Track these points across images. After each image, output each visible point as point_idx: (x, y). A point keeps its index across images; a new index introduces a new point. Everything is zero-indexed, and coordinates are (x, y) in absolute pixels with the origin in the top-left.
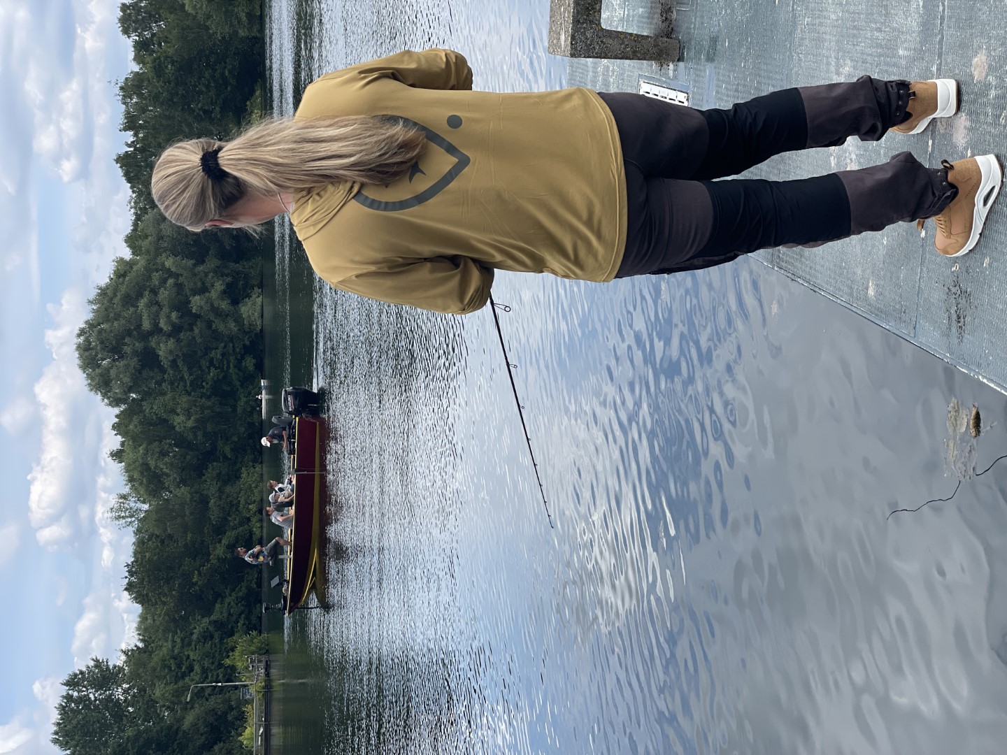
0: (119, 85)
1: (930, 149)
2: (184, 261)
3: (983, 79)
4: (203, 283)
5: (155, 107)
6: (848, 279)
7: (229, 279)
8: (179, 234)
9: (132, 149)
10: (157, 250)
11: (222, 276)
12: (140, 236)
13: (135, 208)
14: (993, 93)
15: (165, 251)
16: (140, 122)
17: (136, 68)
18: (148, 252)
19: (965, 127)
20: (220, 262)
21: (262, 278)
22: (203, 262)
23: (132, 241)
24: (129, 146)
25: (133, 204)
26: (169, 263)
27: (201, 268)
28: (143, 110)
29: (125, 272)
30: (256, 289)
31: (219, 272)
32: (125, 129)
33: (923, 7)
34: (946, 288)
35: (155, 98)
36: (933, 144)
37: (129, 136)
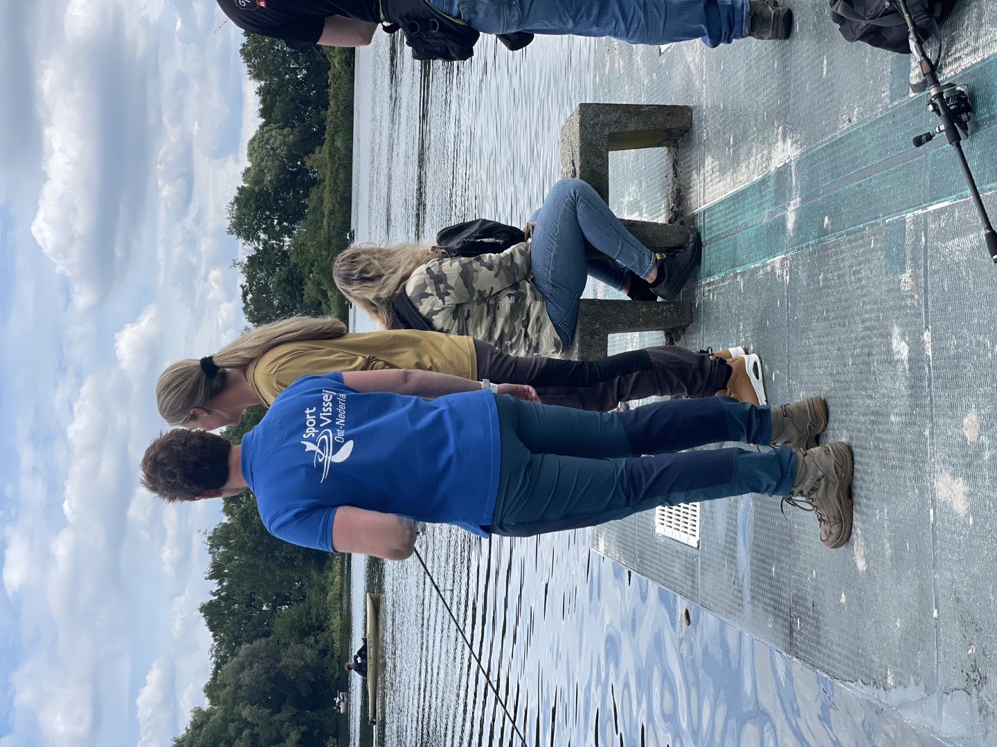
0: (207, 535)
1: (932, 519)
2: (260, 711)
3: (975, 440)
4: (279, 733)
5: (240, 556)
6: (867, 667)
7: (304, 728)
8: (257, 683)
9: (216, 597)
10: (234, 699)
11: (298, 725)
12: (218, 686)
13: (216, 656)
14: (987, 455)
15: (243, 701)
16: (226, 571)
17: (225, 519)
18: (225, 702)
19: (964, 493)
20: (296, 710)
21: (337, 726)
22: (279, 711)
23: (211, 690)
24: (214, 594)
25: (214, 652)
26: (246, 712)
27: (277, 717)
28: (230, 559)
29: (202, 723)
30: (331, 738)
31: (295, 721)
32: (211, 578)
33: (910, 369)
35: (241, 548)
36: (935, 513)
37: (214, 585)
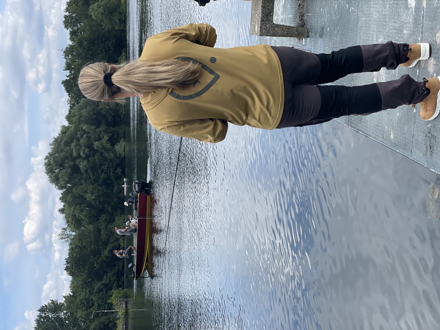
0: (63, 50)
1: (418, 74)
2: (91, 127)
4: (99, 136)
5: (78, 60)
6: (382, 131)
7: (110, 134)
8: (89, 115)
9: (69, 78)
10: (79, 122)
11: (107, 133)
12: (72, 116)
13: (70, 104)
15: (83, 122)
16: (73, 66)
17: (71, 43)
18: (75, 123)
19: (433, 64)
20: (107, 127)
21: (125, 134)
22: (99, 127)
23: (68, 118)
24: (68, 77)
25: (69, 102)
26: (85, 127)
27: (98, 130)
28: (74, 61)
29: (66, 131)
30: (122, 138)
31: (106, 131)
32: (66, 70)
33: (415, 12)
34: (425, 134)
35: (79, 56)
36: (419, 72)
37: (68, 73)
